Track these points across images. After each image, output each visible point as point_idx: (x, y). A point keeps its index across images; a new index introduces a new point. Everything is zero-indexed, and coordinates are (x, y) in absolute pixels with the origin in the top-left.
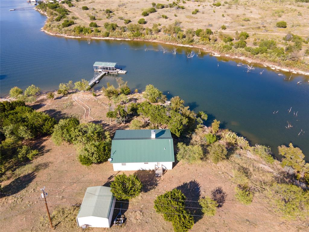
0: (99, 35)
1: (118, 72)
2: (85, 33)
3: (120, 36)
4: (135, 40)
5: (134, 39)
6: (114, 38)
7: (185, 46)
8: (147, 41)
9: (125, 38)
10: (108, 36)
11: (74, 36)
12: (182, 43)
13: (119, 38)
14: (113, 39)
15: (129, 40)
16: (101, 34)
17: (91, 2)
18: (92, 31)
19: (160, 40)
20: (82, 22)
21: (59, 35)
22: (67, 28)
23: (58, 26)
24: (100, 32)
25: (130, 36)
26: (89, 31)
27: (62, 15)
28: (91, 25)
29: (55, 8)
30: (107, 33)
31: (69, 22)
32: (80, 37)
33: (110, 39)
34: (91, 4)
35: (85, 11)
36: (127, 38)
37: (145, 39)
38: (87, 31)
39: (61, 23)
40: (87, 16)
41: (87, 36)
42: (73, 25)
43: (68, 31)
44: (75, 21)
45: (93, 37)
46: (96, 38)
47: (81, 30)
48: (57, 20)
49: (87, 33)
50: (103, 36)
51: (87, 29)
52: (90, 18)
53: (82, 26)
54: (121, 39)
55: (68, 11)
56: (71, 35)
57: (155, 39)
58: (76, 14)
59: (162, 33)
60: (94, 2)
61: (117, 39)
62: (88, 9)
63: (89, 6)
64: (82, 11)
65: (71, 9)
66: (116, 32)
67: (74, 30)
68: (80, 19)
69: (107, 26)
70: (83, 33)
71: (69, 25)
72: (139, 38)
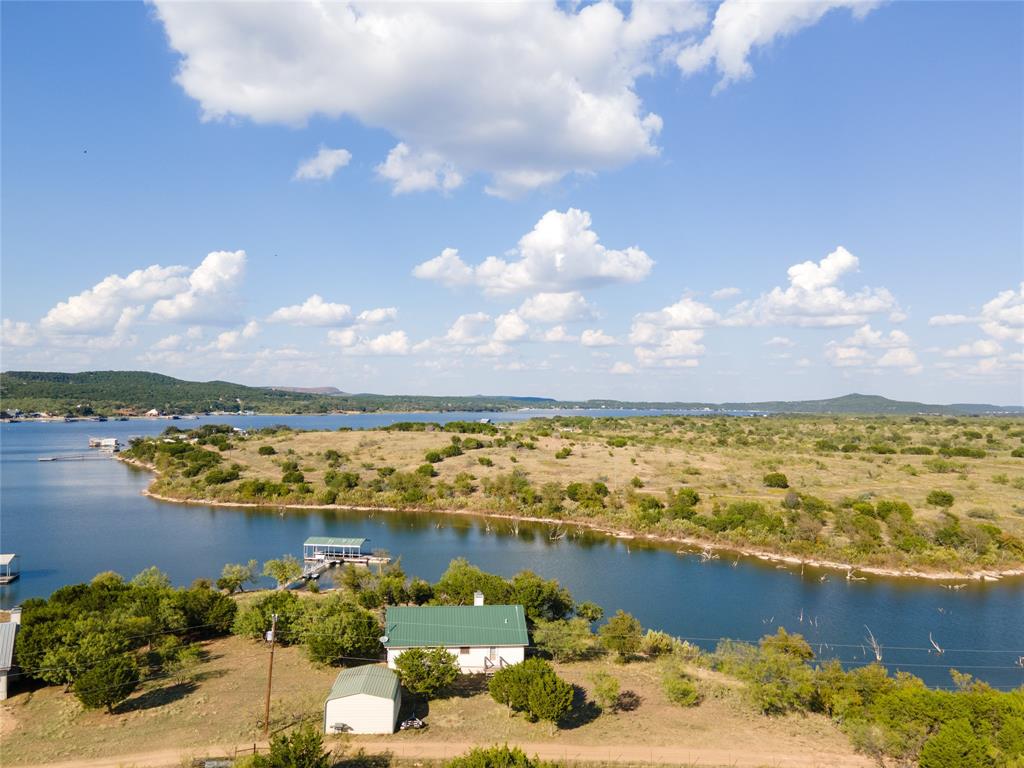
0: (308, 500)
2: (270, 495)
3: (367, 501)
4: (407, 509)
5: (404, 508)
6: (350, 505)
7: (540, 520)
8: (439, 511)
9: (379, 506)
10: (333, 502)
11: (237, 502)
12: (534, 513)
13: (364, 506)
14: (345, 507)
15: (392, 509)
17: (283, 440)
18: (289, 491)
19: (475, 510)
20: (259, 476)
21: (195, 501)
22: (219, 486)
23: (193, 484)
24: (312, 492)
25: (394, 502)
26: (282, 491)
27: (204, 463)
28: (286, 479)
29: (181, 452)
30: (330, 493)
31: (225, 474)
32: (255, 505)
33: (338, 507)
34: (283, 443)
35: (267, 456)
36: (386, 506)
37: (434, 507)
38: (276, 490)
39: (202, 477)
40: (272, 465)
41: (274, 503)
42: (235, 481)
43: (222, 493)
44: (240, 473)
45: (291, 503)
46: (299, 507)
47: (259, 489)
48: (188, 474)
49: (275, 496)
50: (321, 502)
51: (275, 486)
52: (281, 468)
53: (262, 481)
54: (368, 509)
55: (220, 457)
56: (228, 501)
57: (461, 507)
58: (242, 463)
59: (479, 494)
60: (291, 439)
61: (359, 508)
62: (274, 453)
63: (276, 447)
64: (259, 456)
65: (225, 454)
66: (357, 491)
67: (240, 489)
68: (254, 471)
69: (332, 478)
70: (266, 493)
71: (225, 480)
72: (418, 503)
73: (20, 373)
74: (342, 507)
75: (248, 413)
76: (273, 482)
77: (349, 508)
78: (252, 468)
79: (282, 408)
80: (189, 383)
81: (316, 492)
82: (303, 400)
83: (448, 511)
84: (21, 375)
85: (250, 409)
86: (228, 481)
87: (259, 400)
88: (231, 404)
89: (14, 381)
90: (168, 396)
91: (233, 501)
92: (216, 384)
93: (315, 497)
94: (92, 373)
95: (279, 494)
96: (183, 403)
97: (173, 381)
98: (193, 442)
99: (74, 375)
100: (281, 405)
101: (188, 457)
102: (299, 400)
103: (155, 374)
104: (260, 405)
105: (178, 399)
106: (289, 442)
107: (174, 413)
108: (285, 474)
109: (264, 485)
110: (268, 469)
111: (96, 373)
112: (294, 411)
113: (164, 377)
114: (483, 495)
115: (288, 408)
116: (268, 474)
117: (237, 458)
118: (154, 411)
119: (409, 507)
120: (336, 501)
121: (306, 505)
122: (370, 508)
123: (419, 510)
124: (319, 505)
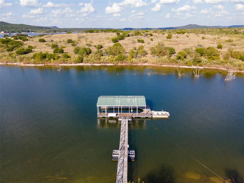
0: (69, 61)
2: (49, 59)
3: (98, 61)
5: (117, 63)
6: (91, 63)
9: (105, 63)
11: (34, 64)
13: (98, 63)
15: (112, 64)
17: (48, 37)
18: (59, 57)
19: (153, 63)
20: (42, 50)
21: (11, 64)
22: (23, 56)
23: (10, 55)
24: (71, 58)
25: (112, 61)
26: (56, 58)
27: (16, 46)
28: (55, 52)
29: (7, 42)
30: (80, 58)
31: (25, 50)
32: (43, 65)
33: (85, 64)
34: (47, 38)
35: (43, 43)
36: (108, 63)
37: (132, 63)
38: (52, 57)
39: (14, 52)
40: (46, 46)
41: (52, 63)
42: (31, 53)
43: (25, 59)
44: (33, 50)
45: (61, 63)
46: (65, 65)
47: (44, 57)
48: (9, 50)
49: (52, 60)
50: (76, 62)
51: (51, 55)
52: (51, 47)
53: (44, 53)
54: (99, 65)
55: (23, 43)
56: (29, 63)
57: (145, 62)
58: (33, 45)
59: (149, 55)
60: (50, 37)
62: (45, 41)
63: (46, 39)
64: (39, 43)
65: (25, 42)
66: (92, 56)
67: (34, 57)
68: (39, 49)
69: (78, 50)
70: (47, 59)
71: (26, 53)
72: (124, 61)
74: (87, 64)
75: (33, 33)
76: (50, 53)
77: (90, 64)
78: (38, 47)
79: (43, 31)
80: (13, 24)
81: (72, 57)
82: (48, 29)
83: (139, 64)
85: (33, 32)
86: (27, 53)
87: (35, 29)
88: (26, 30)
90: (7, 28)
91: (31, 63)
92: (21, 25)
93: (72, 60)
95: (54, 59)
96: (12, 30)
97: (8, 24)
98: (12, 39)
100: (42, 30)
101: (9, 44)
102: (47, 29)
103: (2, 22)
104: (36, 30)
105: (10, 29)
106: (50, 38)
107: (9, 32)
108: (54, 49)
109: (45, 55)
110: (44, 48)
112: (46, 32)
113: (5, 23)
114: (151, 56)
115: (44, 31)
116: (46, 50)
117: (30, 44)
118: (3, 32)
119: (119, 63)
120: (83, 62)
121: (68, 64)
122: (101, 64)
123: (125, 64)
124: (75, 63)
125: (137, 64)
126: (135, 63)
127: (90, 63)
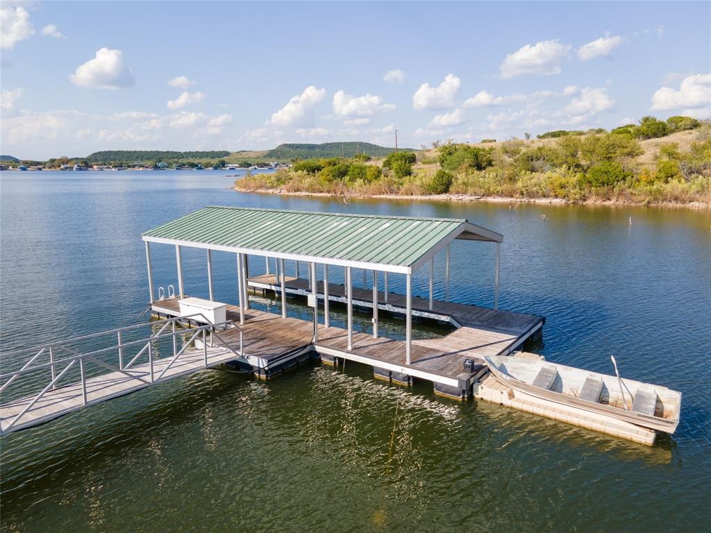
0: (406, 186)
1: (478, 371)
2: (352, 180)
3: (506, 187)
4: (590, 202)
5: (584, 198)
6: (475, 194)
8: (672, 205)
9: (531, 195)
10: (446, 191)
11: (307, 190)
13: (502, 194)
14: (467, 198)
15: (558, 202)
16: (418, 182)
21: (264, 191)
25: (562, 187)
30: (441, 175)
32: (329, 195)
33: (456, 198)
37: (659, 196)
43: (293, 179)
45: (381, 193)
46: (392, 197)
50: (427, 190)
54: (507, 200)
56: (298, 190)
61: (490, 199)
66: (489, 174)
72: (616, 190)
73: (290, 145)
77: (473, 198)
83: (695, 205)
84: (291, 146)
89: (287, 149)
91: (303, 189)
94: (328, 144)
97: (377, 147)
99: (318, 146)
103: (366, 143)
109: (348, 167)
111: (331, 144)
113: (371, 145)
119: (594, 198)
120: (451, 189)
121: (402, 194)
122: (513, 199)
123: (621, 203)
124: (423, 194)
125: (684, 202)
126: (676, 199)
127: (471, 195)
